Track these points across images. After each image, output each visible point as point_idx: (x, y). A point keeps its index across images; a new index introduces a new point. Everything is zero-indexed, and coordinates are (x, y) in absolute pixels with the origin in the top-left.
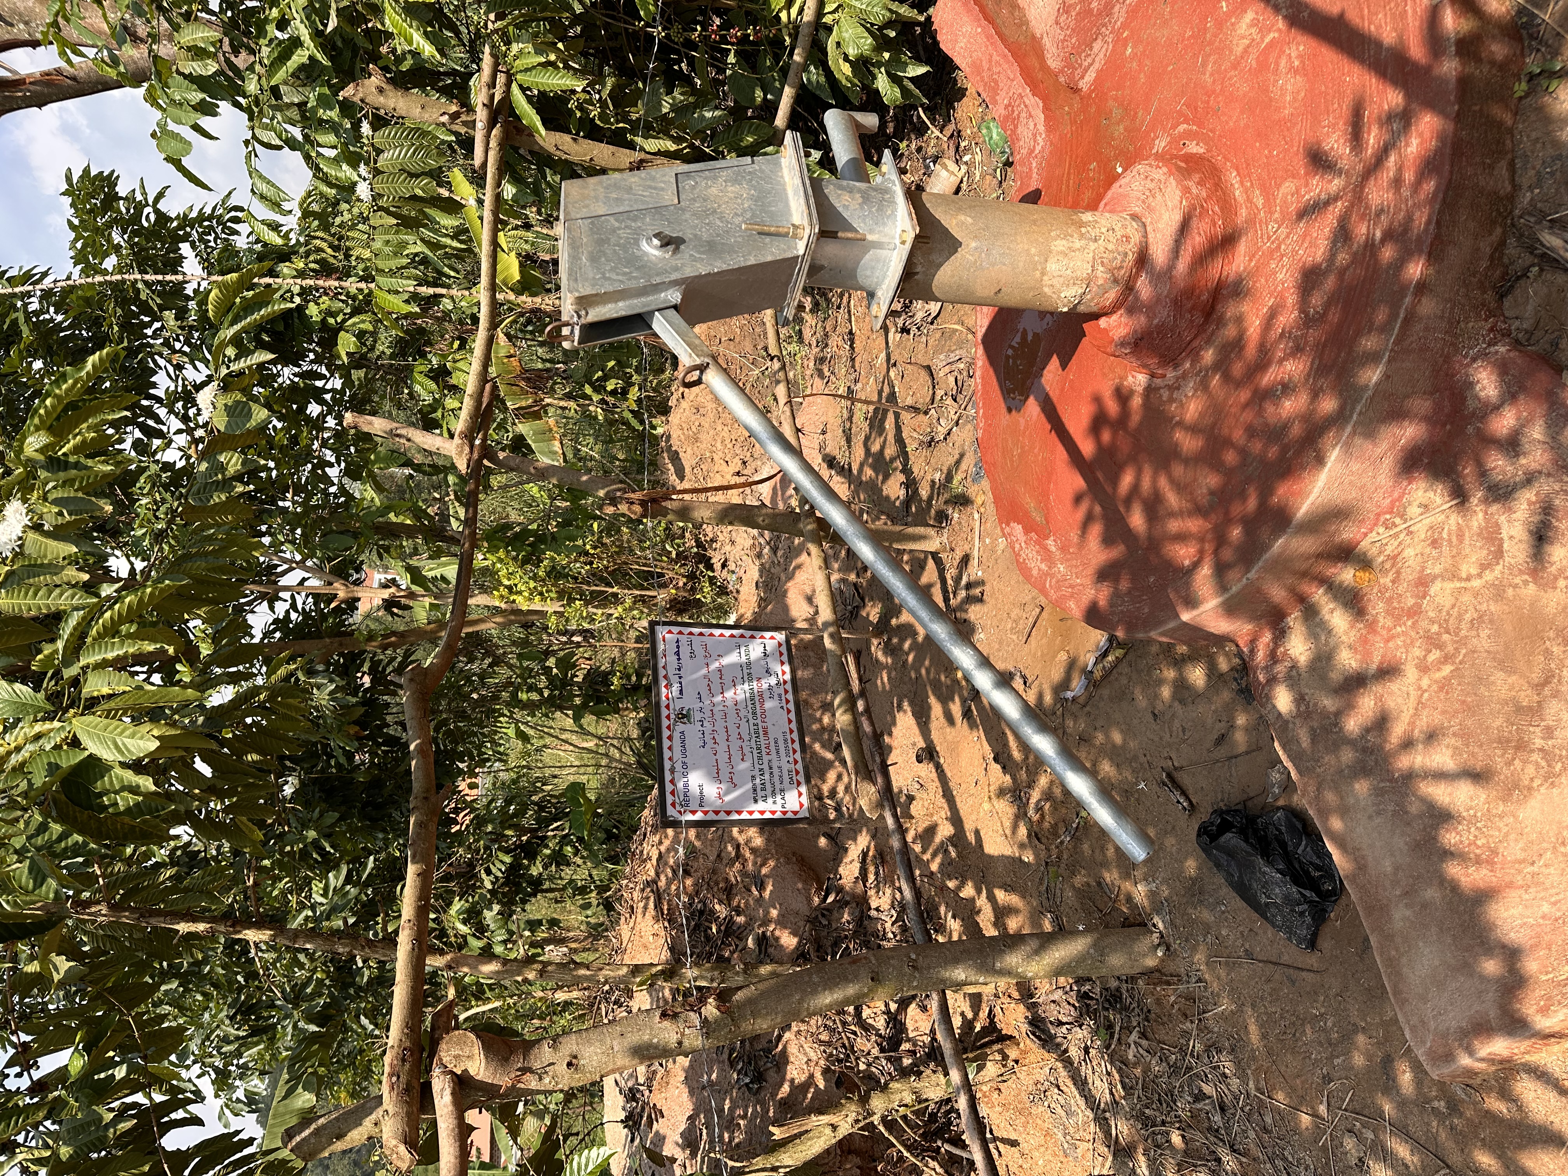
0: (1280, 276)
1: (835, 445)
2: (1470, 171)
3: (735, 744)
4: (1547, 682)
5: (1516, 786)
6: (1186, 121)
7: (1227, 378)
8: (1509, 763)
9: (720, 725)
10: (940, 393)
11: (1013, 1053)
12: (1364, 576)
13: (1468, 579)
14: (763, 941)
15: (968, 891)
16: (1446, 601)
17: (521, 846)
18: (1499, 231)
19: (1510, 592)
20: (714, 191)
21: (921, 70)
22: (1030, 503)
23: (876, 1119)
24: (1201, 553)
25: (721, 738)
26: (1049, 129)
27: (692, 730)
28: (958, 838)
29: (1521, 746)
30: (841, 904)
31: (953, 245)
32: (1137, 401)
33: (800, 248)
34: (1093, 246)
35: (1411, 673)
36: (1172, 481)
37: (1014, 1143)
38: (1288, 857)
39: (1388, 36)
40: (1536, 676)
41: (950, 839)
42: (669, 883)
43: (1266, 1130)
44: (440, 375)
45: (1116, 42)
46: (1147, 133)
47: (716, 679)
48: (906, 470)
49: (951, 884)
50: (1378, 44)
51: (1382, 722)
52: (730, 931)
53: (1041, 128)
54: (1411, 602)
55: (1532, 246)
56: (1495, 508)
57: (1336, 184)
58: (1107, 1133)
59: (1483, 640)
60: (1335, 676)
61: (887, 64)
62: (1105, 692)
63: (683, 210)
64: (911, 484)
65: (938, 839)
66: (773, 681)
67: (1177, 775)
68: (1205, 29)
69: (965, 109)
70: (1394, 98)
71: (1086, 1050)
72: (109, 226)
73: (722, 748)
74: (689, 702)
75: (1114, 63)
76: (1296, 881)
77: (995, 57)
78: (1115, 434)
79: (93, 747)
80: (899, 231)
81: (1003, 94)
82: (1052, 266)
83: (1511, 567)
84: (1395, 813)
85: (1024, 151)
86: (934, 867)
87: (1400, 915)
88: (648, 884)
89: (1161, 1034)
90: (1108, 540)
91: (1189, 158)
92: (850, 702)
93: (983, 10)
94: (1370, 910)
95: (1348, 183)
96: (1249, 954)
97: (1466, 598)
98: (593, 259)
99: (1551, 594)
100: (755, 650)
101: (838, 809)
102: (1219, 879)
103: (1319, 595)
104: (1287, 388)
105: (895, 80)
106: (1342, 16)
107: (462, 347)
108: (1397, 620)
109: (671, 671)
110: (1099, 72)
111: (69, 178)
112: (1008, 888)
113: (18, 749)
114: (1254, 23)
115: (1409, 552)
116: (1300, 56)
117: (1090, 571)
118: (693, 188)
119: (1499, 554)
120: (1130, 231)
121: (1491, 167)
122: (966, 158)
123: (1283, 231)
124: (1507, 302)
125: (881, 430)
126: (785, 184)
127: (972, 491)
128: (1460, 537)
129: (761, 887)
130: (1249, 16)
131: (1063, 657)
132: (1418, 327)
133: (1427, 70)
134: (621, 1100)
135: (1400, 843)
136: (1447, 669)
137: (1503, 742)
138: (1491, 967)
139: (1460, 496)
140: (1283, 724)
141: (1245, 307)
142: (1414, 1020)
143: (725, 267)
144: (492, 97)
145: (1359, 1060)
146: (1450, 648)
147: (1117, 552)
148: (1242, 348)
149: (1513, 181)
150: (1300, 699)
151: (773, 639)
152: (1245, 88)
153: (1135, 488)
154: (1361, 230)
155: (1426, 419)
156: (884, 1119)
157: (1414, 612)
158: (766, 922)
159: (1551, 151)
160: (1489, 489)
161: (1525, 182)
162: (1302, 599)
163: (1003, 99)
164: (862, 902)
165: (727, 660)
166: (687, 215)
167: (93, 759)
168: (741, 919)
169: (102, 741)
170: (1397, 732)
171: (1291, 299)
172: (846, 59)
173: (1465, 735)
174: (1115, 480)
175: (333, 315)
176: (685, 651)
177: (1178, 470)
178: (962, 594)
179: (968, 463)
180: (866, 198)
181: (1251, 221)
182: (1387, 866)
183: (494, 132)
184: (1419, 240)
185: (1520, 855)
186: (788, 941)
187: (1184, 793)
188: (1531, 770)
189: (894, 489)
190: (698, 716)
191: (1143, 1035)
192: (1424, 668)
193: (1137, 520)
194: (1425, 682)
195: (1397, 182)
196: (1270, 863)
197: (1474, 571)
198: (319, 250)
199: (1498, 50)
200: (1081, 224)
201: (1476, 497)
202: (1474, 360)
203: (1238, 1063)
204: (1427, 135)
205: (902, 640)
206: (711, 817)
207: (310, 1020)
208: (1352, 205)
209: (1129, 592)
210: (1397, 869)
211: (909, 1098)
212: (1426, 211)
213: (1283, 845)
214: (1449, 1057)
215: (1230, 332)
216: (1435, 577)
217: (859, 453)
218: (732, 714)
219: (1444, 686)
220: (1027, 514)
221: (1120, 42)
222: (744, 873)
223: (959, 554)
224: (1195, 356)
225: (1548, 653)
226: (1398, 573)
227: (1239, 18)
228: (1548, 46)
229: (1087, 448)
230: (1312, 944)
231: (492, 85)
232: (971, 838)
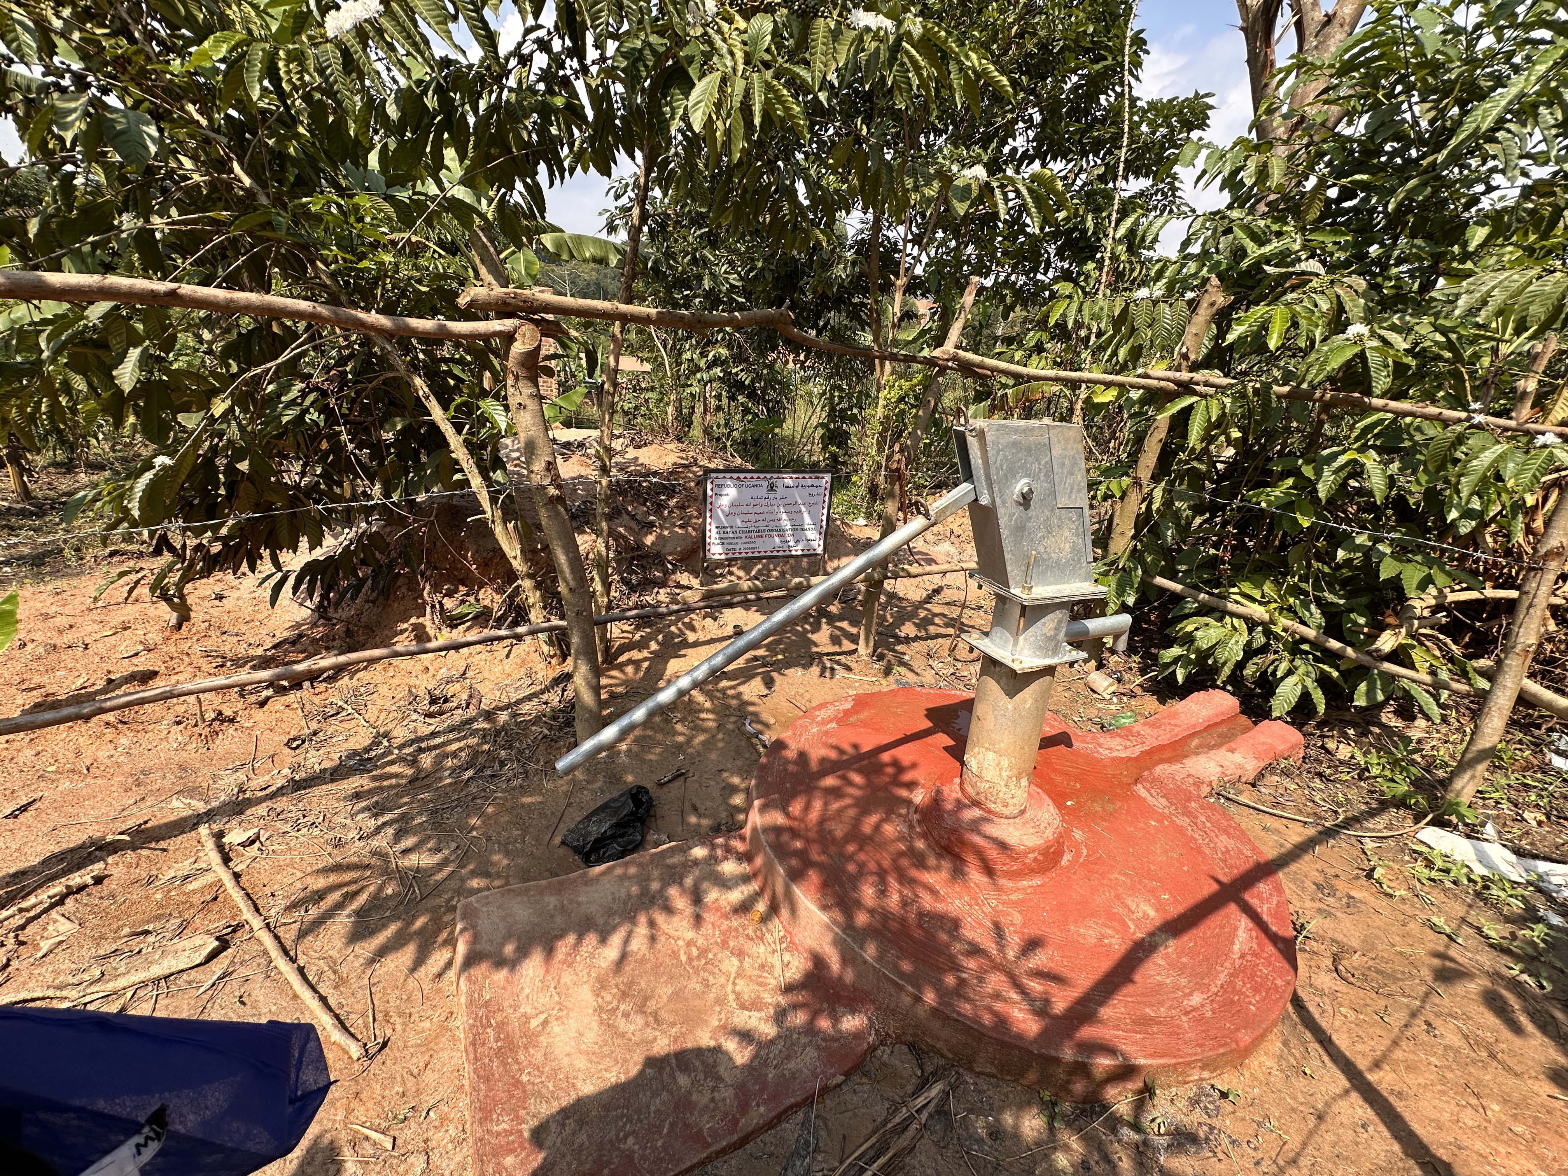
0: (957, 902)
1: (947, 595)
2: (990, 1049)
3: (753, 517)
4: (657, 1020)
5: (603, 987)
6: (1088, 855)
7: (901, 854)
8: (617, 986)
9: (765, 509)
10: (959, 665)
11: (554, 661)
12: (757, 918)
13: (734, 984)
14: (652, 525)
15: (654, 646)
16: (725, 966)
17: (755, 390)
18: (950, 1056)
19: (718, 1008)
20: (1067, 533)
21: (1180, 678)
22: (864, 715)
23: (519, 582)
24: (795, 819)
25: (758, 509)
26: (1113, 760)
27: (763, 492)
28: (685, 644)
29: (624, 995)
30: (666, 572)
31: (1011, 693)
32: (904, 793)
33: (1015, 591)
34: (1003, 783)
35: (690, 935)
36: (847, 807)
37: (508, 656)
38: (613, 837)
39: (1105, 1012)
40: (663, 1014)
41: (685, 639)
42: (694, 473)
43: (474, 798)
44: (1039, 348)
45: (1162, 815)
46: (1089, 827)
47: (795, 509)
48: (917, 638)
49: (660, 637)
50: (1102, 1004)
51: (669, 910)
52: (659, 507)
53: (1115, 754)
54: (731, 944)
55: (936, 1075)
56: (772, 1011)
57: (1011, 954)
58: (501, 709)
59: (694, 985)
60: (705, 885)
61: (1187, 656)
62: (743, 743)
63: (1052, 510)
64: (907, 640)
65: (688, 632)
66: (792, 544)
67: (682, 778)
68: (1151, 880)
69: (1150, 702)
70: (1059, 1006)
71: (546, 703)
72: (1170, 126)
73: (750, 509)
74: (780, 491)
75: (1147, 811)
76: (597, 841)
77: (1177, 729)
78: (889, 775)
79: (700, 87)
80: (1021, 658)
81: (1149, 731)
82: (991, 756)
83: (732, 1013)
84: (611, 908)
85: (1102, 741)
86: (673, 628)
87: (551, 901)
88: (696, 460)
89: (542, 747)
90: (823, 760)
91: (1059, 854)
92: (756, 590)
93: (1216, 724)
94: (561, 883)
95: (1008, 961)
96: (569, 805)
97: (722, 980)
98: (1015, 444)
99: (709, 1035)
100: (812, 534)
101: (722, 575)
102: (615, 794)
103: (755, 886)
104: (882, 893)
105: (1176, 660)
106: (1132, 981)
107: (1055, 363)
108: (723, 933)
109: (802, 481)
110: (1144, 799)
111: (1208, 95)
112: (648, 669)
113: (724, 40)
114: (1146, 916)
115: (762, 949)
116: (1111, 944)
117: (807, 747)
118: (1070, 519)
119: (743, 1007)
120: (1011, 808)
121: (992, 1063)
122: (1115, 700)
123: (987, 910)
124: (905, 1048)
125: (947, 625)
126: (1067, 582)
127: (891, 678)
128: (761, 984)
129: (681, 527)
130: (1152, 913)
131: (772, 721)
132: (892, 990)
133: (1070, 1037)
134: (580, 439)
135: (593, 909)
136: (684, 958)
137: (630, 984)
138: (509, 949)
139: (789, 989)
140: (684, 850)
141: (944, 874)
142: (491, 899)
143: (1003, 537)
144: (1198, 384)
145: (496, 858)
146: (695, 963)
147: (814, 766)
148: (917, 867)
149: (982, 1073)
150: (696, 863)
151: (818, 546)
152: (1099, 901)
153: (850, 783)
154: (972, 964)
155: (840, 978)
156: (519, 586)
157: (724, 945)
158: (662, 527)
159: (997, 1104)
160: (785, 1010)
161: (980, 1081)
162: (755, 875)
163: (1145, 731)
164: (663, 584)
165: (806, 516)
166: (1047, 513)
167: (693, 85)
168: (666, 513)
169: (704, 92)
170: (660, 918)
171: (940, 907)
172: (1197, 629)
173: (643, 961)
174: (859, 771)
175: (1085, 280)
176: (814, 491)
177: (852, 812)
178: (828, 665)
179: (910, 677)
180: (1050, 639)
181: (999, 889)
182: (582, 899)
183: (1171, 385)
184: (949, 1004)
185: (562, 981)
186: (649, 540)
187: (670, 781)
188: (608, 998)
189: (908, 629)
190: (772, 496)
191: (545, 737)
192: (690, 943)
193: (830, 781)
194: (681, 943)
195: (997, 996)
196: (611, 827)
197: (737, 988)
198: (1132, 270)
199: (1079, 1087)
200: (1019, 778)
201: (783, 1000)
202: (869, 1019)
203: (514, 789)
204: (1023, 1026)
205: (811, 624)
206: (709, 501)
207: (655, 262)
208: (993, 961)
209: (785, 770)
210: (579, 904)
211: (531, 601)
212: (969, 1013)
213: (622, 836)
214: (464, 917)
215: (932, 861)
216: (741, 962)
217: (937, 609)
218: (771, 517)
219: (675, 954)
220: (857, 712)
221: (1161, 817)
222: (690, 518)
223: (853, 665)
224: (924, 836)
225: (673, 1024)
226: (752, 939)
227: (1153, 906)
228: (1074, 1120)
229: (886, 757)
230: (563, 843)
231: (1207, 384)
232: (683, 652)
